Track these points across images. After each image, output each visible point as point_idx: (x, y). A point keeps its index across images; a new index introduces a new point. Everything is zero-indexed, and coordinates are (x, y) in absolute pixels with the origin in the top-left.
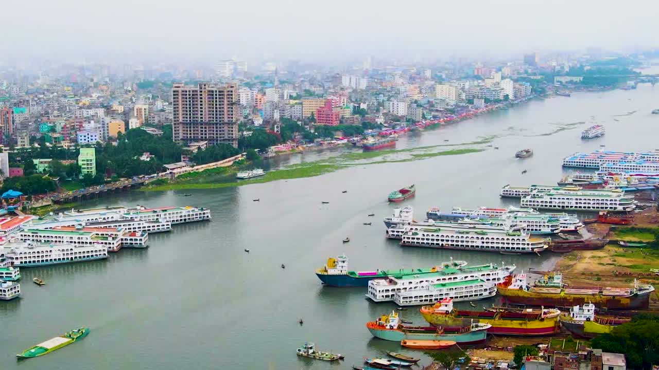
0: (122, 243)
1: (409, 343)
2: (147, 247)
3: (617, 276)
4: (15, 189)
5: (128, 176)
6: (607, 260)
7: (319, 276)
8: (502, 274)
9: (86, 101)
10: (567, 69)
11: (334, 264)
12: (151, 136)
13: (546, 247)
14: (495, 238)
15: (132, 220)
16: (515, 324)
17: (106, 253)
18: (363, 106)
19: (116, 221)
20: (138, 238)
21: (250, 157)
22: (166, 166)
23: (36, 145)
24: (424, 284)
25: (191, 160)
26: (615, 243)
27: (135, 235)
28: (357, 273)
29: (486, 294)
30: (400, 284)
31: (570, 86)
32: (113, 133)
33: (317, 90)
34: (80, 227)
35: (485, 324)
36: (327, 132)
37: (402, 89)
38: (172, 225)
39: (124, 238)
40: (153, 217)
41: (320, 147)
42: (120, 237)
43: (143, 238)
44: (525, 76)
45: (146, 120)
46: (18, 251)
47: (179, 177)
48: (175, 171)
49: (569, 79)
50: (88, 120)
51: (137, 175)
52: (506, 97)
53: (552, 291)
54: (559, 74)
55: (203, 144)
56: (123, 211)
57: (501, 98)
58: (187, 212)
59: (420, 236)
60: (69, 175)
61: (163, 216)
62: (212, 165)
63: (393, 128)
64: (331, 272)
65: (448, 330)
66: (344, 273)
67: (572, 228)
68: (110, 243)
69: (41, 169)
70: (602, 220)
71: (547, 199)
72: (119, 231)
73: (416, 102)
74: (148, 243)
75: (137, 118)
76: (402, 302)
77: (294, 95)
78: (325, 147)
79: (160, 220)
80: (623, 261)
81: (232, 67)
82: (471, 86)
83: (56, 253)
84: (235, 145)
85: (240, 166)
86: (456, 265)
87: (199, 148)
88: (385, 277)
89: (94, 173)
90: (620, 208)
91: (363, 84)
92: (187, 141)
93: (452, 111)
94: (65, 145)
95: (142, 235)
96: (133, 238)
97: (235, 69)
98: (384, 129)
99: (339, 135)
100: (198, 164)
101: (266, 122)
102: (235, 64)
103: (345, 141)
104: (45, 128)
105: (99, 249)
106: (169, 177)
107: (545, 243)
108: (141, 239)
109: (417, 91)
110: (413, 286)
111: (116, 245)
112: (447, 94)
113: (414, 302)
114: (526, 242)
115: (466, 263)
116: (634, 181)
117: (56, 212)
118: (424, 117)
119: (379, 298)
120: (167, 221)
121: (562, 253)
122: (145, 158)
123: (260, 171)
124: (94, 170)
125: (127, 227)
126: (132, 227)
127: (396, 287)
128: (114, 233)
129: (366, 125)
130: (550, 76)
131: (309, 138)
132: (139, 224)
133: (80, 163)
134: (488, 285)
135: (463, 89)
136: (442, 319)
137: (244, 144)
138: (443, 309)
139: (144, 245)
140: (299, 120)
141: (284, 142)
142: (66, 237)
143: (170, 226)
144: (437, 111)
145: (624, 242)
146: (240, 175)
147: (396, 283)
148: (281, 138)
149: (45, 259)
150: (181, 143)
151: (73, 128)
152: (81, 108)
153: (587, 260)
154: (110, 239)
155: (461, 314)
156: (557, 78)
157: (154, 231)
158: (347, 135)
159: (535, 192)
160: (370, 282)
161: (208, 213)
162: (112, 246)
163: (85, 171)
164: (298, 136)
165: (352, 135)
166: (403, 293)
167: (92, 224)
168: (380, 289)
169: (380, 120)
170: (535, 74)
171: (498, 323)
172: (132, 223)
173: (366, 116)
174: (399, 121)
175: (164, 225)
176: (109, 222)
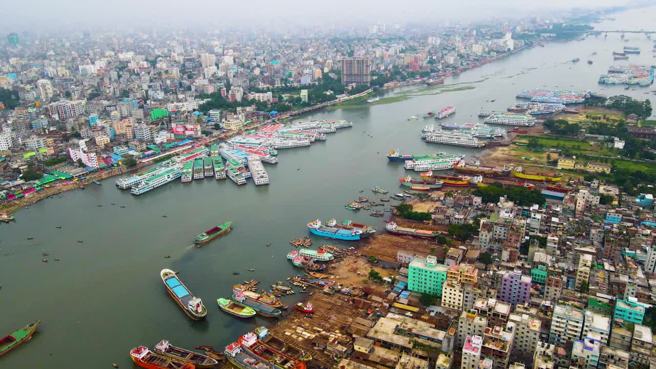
0: (316, 138)
1: (413, 188)
2: (326, 140)
3: (506, 160)
4: (275, 110)
5: (321, 102)
6: (507, 152)
7: (388, 157)
8: (458, 159)
9: (305, 55)
10: (551, 27)
11: (394, 153)
12: (332, 79)
13: (484, 145)
14: (464, 140)
15: (320, 127)
16: (453, 182)
17: (309, 143)
18: (434, 58)
19: (314, 128)
21: (375, 90)
22: (337, 96)
23: (283, 85)
24: (426, 163)
25: (348, 93)
26: (514, 143)
28: (403, 156)
29: (450, 167)
30: (417, 162)
31: (549, 39)
32: (316, 77)
33: (416, 44)
34: (300, 131)
35: (442, 182)
36: (412, 75)
37: (457, 44)
38: (336, 129)
39: (317, 136)
40: (328, 126)
41: (408, 84)
42: (315, 136)
44: (527, 32)
45: (332, 68)
46: (276, 143)
47: (343, 102)
48: (341, 99)
49: (548, 35)
50: (306, 67)
51: (324, 101)
52: (509, 49)
53: (473, 168)
54: (545, 31)
55: (354, 85)
56: (317, 122)
57: (506, 50)
58: (342, 123)
59: (433, 138)
60: (297, 102)
61: (333, 125)
62: (357, 95)
63: (445, 72)
64: (392, 156)
65: (429, 183)
66: (398, 156)
67: (500, 135)
68: (311, 139)
69: (285, 99)
70: (515, 131)
71: (496, 119)
72: (315, 133)
73: (461, 55)
74: (326, 137)
75: (328, 67)
76: (416, 170)
77: (404, 48)
78: (410, 83)
79: (331, 127)
80: (513, 153)
81: (378, 28)
82: (492, 43)
83: (290, 143)
84: (369, 85)
85: (370, 95)
86: (442, 154)
87: (352, 87)
88: (411, 159)
89: (307, 101)
90: (527, 124)
91: (439, 41)
92: (348, 83)
93: (478, 60)
94: (295, 84)
95: (324, 135)
96: (320, 136)
97: (379, 29)
98: (441, 72)
99: (418, 77)
100: (351, 95)
101: (386, 69)
102: (379, 26)
103: (420, 80)
104: (287, 74)
105: (307, 142)
106: (338, 102)
107: (483, 143)
108: (323, 137)
109: (463, 47)
110: (421, 163)
111: (313, 139)
112: (477, 49)
113: (421, 170)
114: (476, 142)
115: (445, 153)
116: (542, 109)
117: (291, 121)
118: (462, 64)
119: (408, 167)
121: (490, 148)
122: (328, 93)
123: (377, 99)
124: (307, 99)
125: (318, 131)
126: (320, 131)
127: (415, 164)
128: (313, 134)
129: (432, 71)
130: (539, 32)
131: (404, 79)
132: (323, 129)
133: (301, 97)
134: (451, 163)
135: (487, 45)
136: (427, 179)
137: (373, 83)
138: (428, 175)
139: (324, 139)
140: (401, 68)
141: (392, 81)
142: (294, 136)
144: (469, 60)
145: (518, 143)
146: (368, 101)
147: (415, 162)
148: (391, 79)
149: (286, 146)
150: (345, 83)
151: (299, 74)
152: (303, 60)
153: (498, 152)
154: (311, 137)
155: (435, 177)
156: (543, 34)
157: (329, 132)
158: (422, 77)
159: (492, 115)
160: (406, 161)
161: (351, 124)
163: (303, 100)
164: (398, 77)
165: (424, 77)
166: (417, 166)
167: (305, 129)
168: (409, 164)
169: (440, 67)
170: (532, 32)
171: (447, 181)
172: (320, 129)
173: (434, 65)
174: (448, 67)
175: (333, 129)
176: (311, 128)
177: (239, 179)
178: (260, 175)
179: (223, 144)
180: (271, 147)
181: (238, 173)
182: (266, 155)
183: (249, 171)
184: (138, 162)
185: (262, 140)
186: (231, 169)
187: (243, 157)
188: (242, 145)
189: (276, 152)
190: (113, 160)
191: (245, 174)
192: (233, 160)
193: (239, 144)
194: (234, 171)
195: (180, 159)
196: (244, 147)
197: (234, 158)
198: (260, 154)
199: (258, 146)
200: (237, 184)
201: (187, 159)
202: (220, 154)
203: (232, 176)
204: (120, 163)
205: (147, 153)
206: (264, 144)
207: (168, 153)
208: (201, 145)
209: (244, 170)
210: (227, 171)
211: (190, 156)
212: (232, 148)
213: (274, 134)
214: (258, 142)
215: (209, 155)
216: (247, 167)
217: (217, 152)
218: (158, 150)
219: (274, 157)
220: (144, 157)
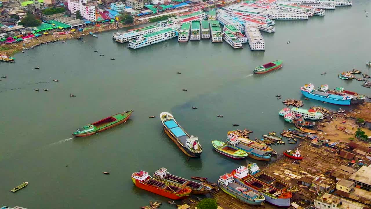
0: (314, 13)
2: (324, 16)
15: (320, 3)
17: (307, 17)
19: (313, 3)
20: (321, 12)
27: (320, 11)
34: (299, 5)
38: (335, 7)
39: (315, 11)
40: (328, 2)
43: (322, 12)
46: (274, 14)
58: (342, 1)
68: (309, 13)
72: (313, 8)
74: (324, 14)
79: (331, 4)
83: (288, 15)
95: (322, 11)
96: (319, 12)
105: (305, 16)
111: (312, 14)
120: (333, 5)
125: (317, 6)
126: (319, 6)
128: (312, 9)
132: (322, 5)
139: (323, 15)
142: (293, 9)
143: (334, 7)
149: (284, 17)
154: (310, 11)
157: (328, 9)
161: (351, 3)
162: (310, 14)
167: (303, 4)
172: (319, 5)
175: (332, 6)
176: (310, 4)
177: (236, 43)
178: (257, 41)
179: (220, 10)
180: (269, 17)
181: (235, 38)
182: (264, 23)
183: (246, 37)
184: (134, 20)
185: (259, 10)
186: (228, 34)
187: (240, 23)
188: (240, 13)
189: (273, 22)
190: (110, 15)
191: (242, 39)
192: (231, 26)
193: (236, 12)
194: (232, 35)
195: (177, 20)
196: (241, 14)
197: (232, 24)
198: (258, 22)
199: (257, 15)
200: (233, 47)
201: (185, 20)
202: (217, 19)
203: (229, 40)
204: (117, 19)
205: (144, 12)
206: (262, 14)
207: (164, 14)
208: (198, 9)
209: (241, 36)
210: (223, 36)
211: (187, 18)
212: (230, 14)
213: (272, 6)
214: (256, 11)
215: (207, 19)
216: (244, 33)
217: (214, 16)
218: (155, 10)
219: (271, 27)
220: (141, 16)
